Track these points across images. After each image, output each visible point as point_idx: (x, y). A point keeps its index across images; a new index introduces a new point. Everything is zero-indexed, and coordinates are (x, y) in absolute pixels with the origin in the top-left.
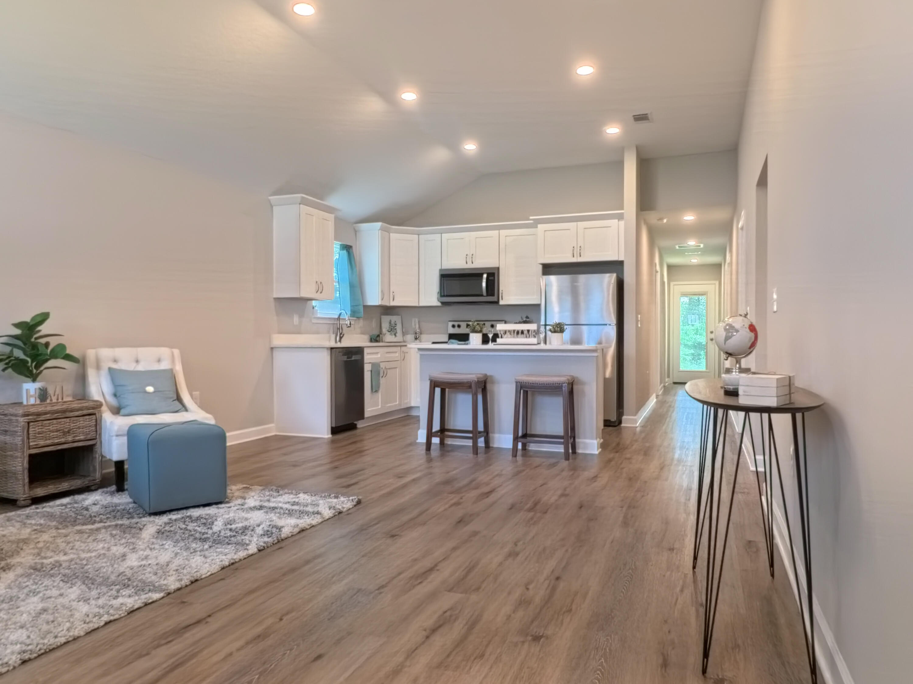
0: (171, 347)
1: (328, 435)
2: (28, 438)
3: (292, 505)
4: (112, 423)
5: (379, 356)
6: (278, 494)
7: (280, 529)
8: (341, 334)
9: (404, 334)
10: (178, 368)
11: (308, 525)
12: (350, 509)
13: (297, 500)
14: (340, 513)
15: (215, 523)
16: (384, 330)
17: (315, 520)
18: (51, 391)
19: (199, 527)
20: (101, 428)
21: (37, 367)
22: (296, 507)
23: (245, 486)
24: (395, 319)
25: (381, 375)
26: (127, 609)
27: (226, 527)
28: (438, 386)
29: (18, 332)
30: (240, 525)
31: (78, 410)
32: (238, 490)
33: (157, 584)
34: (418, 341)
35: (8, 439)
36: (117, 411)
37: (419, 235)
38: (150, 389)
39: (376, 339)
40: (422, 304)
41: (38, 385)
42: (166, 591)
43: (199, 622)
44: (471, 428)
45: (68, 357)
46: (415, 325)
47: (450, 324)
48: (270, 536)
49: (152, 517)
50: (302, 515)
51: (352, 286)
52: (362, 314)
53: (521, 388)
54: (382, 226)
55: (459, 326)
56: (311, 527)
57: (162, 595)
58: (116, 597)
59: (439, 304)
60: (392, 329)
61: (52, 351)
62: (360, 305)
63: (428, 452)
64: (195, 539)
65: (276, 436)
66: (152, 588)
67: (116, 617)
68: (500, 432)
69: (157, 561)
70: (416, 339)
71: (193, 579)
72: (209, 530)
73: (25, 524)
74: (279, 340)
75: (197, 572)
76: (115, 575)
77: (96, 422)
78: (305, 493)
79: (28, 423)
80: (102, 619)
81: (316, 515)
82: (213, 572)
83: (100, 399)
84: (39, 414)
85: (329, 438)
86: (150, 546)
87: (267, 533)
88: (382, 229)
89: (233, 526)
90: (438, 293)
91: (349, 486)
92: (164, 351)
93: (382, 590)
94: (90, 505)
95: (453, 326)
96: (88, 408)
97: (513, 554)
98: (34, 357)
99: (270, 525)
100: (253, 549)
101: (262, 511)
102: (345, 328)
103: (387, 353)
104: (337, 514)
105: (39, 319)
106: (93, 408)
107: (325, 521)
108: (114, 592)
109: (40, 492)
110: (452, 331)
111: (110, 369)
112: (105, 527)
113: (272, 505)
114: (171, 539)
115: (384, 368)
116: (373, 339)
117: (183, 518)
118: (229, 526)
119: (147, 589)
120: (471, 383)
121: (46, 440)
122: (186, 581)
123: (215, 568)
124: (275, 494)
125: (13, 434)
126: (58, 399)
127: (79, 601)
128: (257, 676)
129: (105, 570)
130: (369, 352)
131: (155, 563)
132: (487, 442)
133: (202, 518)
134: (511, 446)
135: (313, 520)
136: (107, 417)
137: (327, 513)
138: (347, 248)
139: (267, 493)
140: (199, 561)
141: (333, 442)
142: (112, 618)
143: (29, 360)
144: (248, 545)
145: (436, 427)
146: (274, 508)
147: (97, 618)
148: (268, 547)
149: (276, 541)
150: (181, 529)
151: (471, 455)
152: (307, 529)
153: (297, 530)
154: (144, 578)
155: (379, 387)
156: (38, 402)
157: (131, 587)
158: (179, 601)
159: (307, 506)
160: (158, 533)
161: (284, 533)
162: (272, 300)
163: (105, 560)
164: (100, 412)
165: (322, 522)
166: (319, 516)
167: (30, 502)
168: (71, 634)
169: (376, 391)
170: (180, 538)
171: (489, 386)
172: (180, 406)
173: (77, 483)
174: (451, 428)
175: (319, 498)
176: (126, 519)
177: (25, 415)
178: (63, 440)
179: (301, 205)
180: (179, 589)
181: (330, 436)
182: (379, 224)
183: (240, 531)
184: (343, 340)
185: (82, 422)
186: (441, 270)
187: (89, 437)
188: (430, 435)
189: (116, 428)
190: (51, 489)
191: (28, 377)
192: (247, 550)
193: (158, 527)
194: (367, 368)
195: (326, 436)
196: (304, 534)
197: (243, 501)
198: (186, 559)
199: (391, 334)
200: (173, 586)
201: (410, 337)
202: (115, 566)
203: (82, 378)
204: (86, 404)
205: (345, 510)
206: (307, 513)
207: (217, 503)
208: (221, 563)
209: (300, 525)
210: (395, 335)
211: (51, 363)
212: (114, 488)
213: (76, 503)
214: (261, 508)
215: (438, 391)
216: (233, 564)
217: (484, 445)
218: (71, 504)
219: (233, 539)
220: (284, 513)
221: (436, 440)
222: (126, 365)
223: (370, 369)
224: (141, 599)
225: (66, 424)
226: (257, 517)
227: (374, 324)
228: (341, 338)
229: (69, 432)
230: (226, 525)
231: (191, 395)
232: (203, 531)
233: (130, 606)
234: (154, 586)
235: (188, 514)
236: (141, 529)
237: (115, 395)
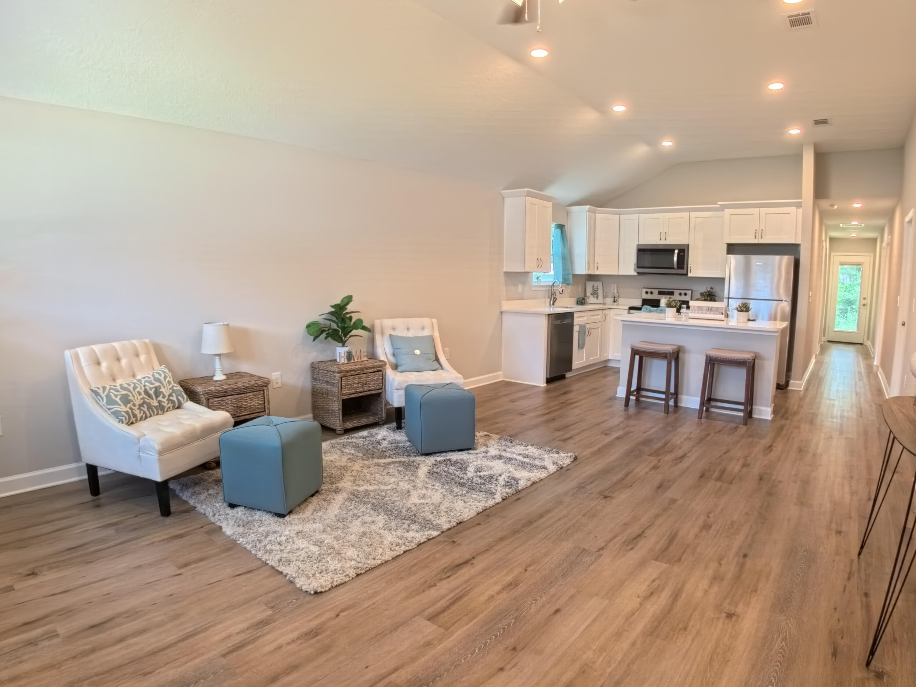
0: (431, 317)
1: (543, 384)
2: (341, 388)
3: (525, 457)
4: (393, 379)
5: (585, 319)
6: (512, 445)
7: (517, 480)
8: (554, 298)
9: (604, 297)
10: (437, 334)
11: (538, 479)
12: (569, 465)
13: (527, 452)
14: (561, 468)
15: (468, 469)
16: (588, 294)
17: (542, 474)
18: (354, 354)
19: (457, 471)
20: (385, 380)
21: (345, 336)
22: (526, 460)
23: (486, 433)
24: (596, 284)
25: (587, 334)
26: (417, 542)
27: (476, 474)
28: (637, 354)
29: (333, 310)
30: (487, 473)
31: (371, 368)
32: (481, 437)
33: (435, 523)
34: (616, 304)
35: (329, 387)
36: (395, 367)
37: (620, 215)
38: (417, 352)
39: (581, 302)
40: (621, 273)
41: (345, 350)
42: (441, 530)
43: (466, 562)
44: (664, 390)
45: (364, 328)
46: (614, 290)
47: (644, 290)
48: (511, 488)
49: (423, 457)
50: (532, 469)
51: (564, 258)
52: (571, 281)
53: (710, 360)
54: (589, 208)
55: (651, 293)
56: (540, 480)
57: (438, 533)
58: (408, 531)
59: (636, 274)
60: (595, 293)
61: (354, 323)
62: (570, 274)
63: (626, 408)
64: (456, 483)
65: (503, 381)
66: (431, 526)
67: (410, 548)
68: (688, 394)
69: (432, 502)
70: (614, 302)
71: (458, 522)
72: (464, 475)
73: (342, 452)
74: (506, 306)
75: (460, 515)
76: (405, 509)
77: (382, 376)
78: (532, 445)
79: (341, 378)
80: (401, 548)
81: (543, 470)
82: (472, 516)
83: (385, 360)
84: (347, 372)
85: (544, 387)
86: (425, 486)
87: (508, 484)
88: (589, 211)
89: (482, 474)
90: (635, 264)
91: (565, 440)
92: (426, 321)
93: (601, 552)
94: (381, 440)
95: (647, 293)
96: (377, 367)
97: (706, 527)
98: (343, 329)
99: (509, 477)
100: (498, 498)
101: (501, 461)
102: (557, 293)
103: (592, 316)
104: (559, 469)
105: (346, 301)
106: (381, 367)
107: (550, 475)
108: (405, 526)
109: (349, 425)
110: (645, 296)
111: (390, 336)
112: (393, 463)
113: (508, 455)
114: (438, 481)
115: (588, 329)
116: (579, 302)
117: (444, 461)
118: (479, 474)
119: (428, 526)
120: (667, 354)
121: (352, 389)
122: (453, 524)
123: (473, 513)
124: (510, 444)
125: (333, 385)
126: (358, 359)
127: (384, 530)
128: (513, 621)
129: (397, 504)
130: (577, 316)
131: (430, 503)
132: (676, 402)
133: (458, 462)
134: (698, 407)
135: (541, 474)
136: (390, 373)
137: (552, 468)
138: (561, 227)
139: (504, 443)
140: (461, 505)
141: (547, 391)
142: (407, 548)
143: (340, 331)
144: (494, 494)
145: (634, 387)
146: (510, 459)
147: (398, 547)
148: (509, 497)
149: (515, 492)
150: (445, 471)
151: (663, 414)
152: (537, 482)
153: (529, 483)
154: (425, 516)
155: (584, 344)
156: (346, 362)
157: (417, 524)
158: (451, 540)
159: (535, 459)
160: (429, 473)
161: (520, 486)
162: (503, 273)
163: (397, 495)
164: (385, 369)
165: (548, 476)
166: (546, 471)
167: (342, 432)
168: (384, 558)
169: (583, 348)
170: (445, 481)
171: (681, 355)
172: (438, 366)
173: (371, 420)
174: (646, 387)
175: (544, 452)
176: (406, 457)
177: (340, 372)
178: (362, 390)
179: (527, 197)
180: (449, 529)
181: (545, 385)
182: (587, 207)
183: (488, 480)
184: (555, 303)
185: (374, 377)
186: (638, 245)
187: (378, 387)
188: (629, 393)
189: (396, 384)
190: (355, 423)
191: (339, 342)
192: (494, 498)
193: (429, 468)
194: (576, 329)
195: (542, 385)
196: (535, 486)
197: (486, 449)
198: (452, 502)
199: (594, 297)
200: (446, 526)
201: (609, 300)
202: (404, 501)
203: (372, 341)
204: (376, 364)
205: (565, 465)
206: (536, 466)
207: (467, 450)
208: (477, 509)
209: (532, 479)
210: (597, 298)
211: (354, 332)
212: (394, 425)
213: (372, 436)
214: (500, 457)
215: (637, 358)
216: (485, 510)
217: (673, 404)
218: (368, 437)
219: (483, 486)
220: (519, 465)
221: (633, 398)
222: (401, 333)
223: (578, 330)
224: (425, 535)
225: (363, 378)
226: (498, 466)
227: (580, 289)
228: (554, 302)
229: (366, 384)
230: (476, 472)
231: (444, 351)
232: (461, 476)
233: (418, 540)
234: (432, 524)
235: (448, 458)
236: (417, 468)
237: (394, 355)
